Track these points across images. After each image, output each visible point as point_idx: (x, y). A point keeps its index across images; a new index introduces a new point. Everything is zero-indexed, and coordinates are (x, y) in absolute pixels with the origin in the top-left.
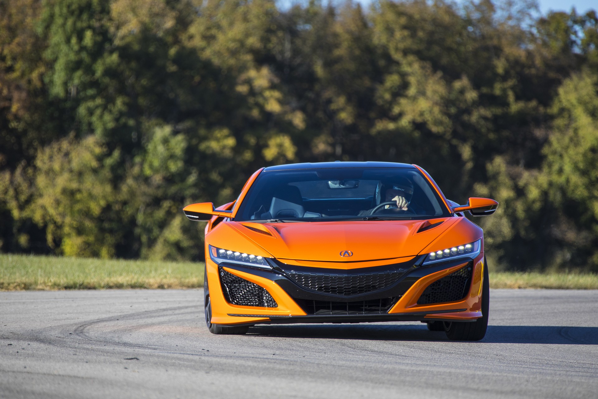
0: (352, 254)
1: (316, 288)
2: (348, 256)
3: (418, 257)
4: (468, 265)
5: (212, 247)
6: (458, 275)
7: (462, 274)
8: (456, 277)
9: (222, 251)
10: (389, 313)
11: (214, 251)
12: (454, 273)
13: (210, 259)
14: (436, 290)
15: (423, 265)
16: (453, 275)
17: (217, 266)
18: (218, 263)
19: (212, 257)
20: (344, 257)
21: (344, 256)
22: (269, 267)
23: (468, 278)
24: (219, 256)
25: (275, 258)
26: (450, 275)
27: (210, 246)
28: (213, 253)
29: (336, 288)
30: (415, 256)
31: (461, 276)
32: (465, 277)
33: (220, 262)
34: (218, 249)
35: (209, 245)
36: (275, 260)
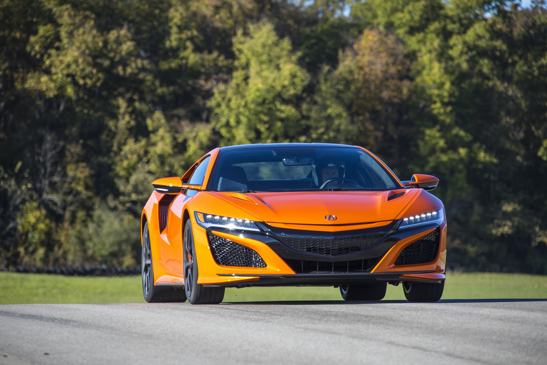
0: (336, 219)
1: (305, 249)
2: (333, 219)
3: (395, 222)
4: (435, 230)
5: (198, 213)
6: (428, 239)
7: (431, 239)
8: (426, 241)
9: (209, 217)
10: (372, 272)
11: (201, 217)
12: (425, 238)
13: (197, 224)
14: (410, 252)
15: (399, 229)
16: (424, 239)
17: (205, 230)
18: (206, 227)
19: (199, 222)
20: (329, 221)
21: (329, 219)
22: (258, 230)
23: (436, 242)
24: (206, 221)
25: (264, 221)
26: (422, 239)
27: (196, 213)
28: (199, 218)
29: (323, 249)
30: (392, 221)
31: (430, 240)
32: (434, 241)
33: (208, 227)
34: (205, 215)
35: (195, 211)
36: (264, 223)
